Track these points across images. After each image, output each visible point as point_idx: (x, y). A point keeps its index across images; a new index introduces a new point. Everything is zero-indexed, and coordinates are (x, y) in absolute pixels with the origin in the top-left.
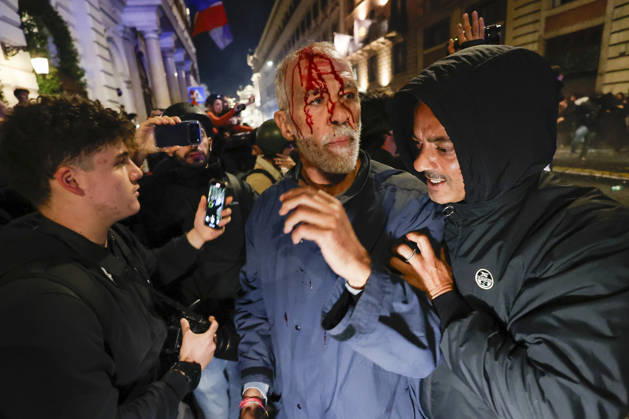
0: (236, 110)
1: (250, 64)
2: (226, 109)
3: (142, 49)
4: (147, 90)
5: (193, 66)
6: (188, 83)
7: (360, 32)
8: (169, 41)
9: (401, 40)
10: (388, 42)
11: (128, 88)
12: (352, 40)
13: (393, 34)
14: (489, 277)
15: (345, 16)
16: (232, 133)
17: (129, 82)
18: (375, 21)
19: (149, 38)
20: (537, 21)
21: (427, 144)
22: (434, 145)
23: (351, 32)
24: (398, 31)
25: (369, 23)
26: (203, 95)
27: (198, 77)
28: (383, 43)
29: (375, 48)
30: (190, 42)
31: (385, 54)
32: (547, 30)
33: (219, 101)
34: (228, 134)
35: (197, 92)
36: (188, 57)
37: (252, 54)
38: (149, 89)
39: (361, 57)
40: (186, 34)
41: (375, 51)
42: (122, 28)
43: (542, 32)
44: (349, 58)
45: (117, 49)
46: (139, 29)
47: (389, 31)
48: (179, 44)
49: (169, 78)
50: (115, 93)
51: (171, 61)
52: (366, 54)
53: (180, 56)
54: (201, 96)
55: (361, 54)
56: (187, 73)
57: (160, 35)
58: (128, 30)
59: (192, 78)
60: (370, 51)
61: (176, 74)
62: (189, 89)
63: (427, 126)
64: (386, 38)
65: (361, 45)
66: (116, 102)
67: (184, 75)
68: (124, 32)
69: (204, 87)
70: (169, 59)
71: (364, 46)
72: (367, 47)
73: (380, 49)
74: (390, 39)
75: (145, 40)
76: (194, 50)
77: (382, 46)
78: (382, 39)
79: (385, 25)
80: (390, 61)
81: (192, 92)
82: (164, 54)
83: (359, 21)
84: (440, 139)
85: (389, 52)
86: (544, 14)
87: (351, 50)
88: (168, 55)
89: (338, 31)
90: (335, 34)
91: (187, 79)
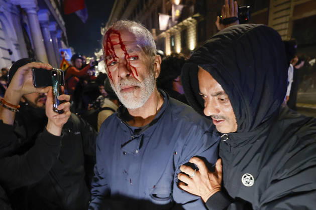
0: (91, 65)
1: (102, 34)
2: (84, 65)
3: (26, 21)
4: (31, 51)
5: (63, 34)
6: (60, 46)
7: (176, 13)
8: (45, 16)
9: (202, 19)
10: (194, 21)
11: (17, 49)
12: (171, 19)
13: (197, 15)
14: (251, 179)
15: (166, 2)
16: (89, 81)
17: (17, 45)
18: (185, 6)
19: (31, 13)
20: (288, 8)
21: (211, 98)
22: (216, 98)
23: (170, 13)
24: (200, 13)
25: (181, 7)
26: (70, 55)
27: (67, 42)
28: (191, 21)
29: (186, 25)
30: (61, 18)
31: (192, 29)
32: (294, 14)
33: (80, 60)
34: (86, 82)
35: (65, 52)
36: (59, 28)
37: (104, 27)
38: (32, 50)
39: (176, 30)
40: (57, 12)
41: (186, 27)
42: (10, 5)
43: (291, 16)
44: (169, 31)
45: (8, 21)
46: (22, 7)
47: (195, 13)
48: (52, 19)
49: (46, 43)
50: (7, 53)
51: (47, 31)
52: (180, 28)
53: (53, 27)
54: (68, 56)
55: (177, 29)
56: (59, 39)
57: (38, 12)
58: (15, 8)
59: (63, 43)
60: (183, 26)
61: (51, 40)
62: (60, 50)
63: (209, 86)
64: (193, 18)
65: (176, 22)
66: (9, 59)
67: (57, 41)
68: (12, 9)
69: (71, 49)
70: (46, 29)
71: (179, 23)
72: (181, 24)
73: (189, 25)
74: (195, 18)
75: (27, 15)
76: (63, 23)
77: (190, 23)
78: (190, 19)
79: (192, 8)
80: (195, 33)
81: (62, 53)
82: (42, 26)
83: (175, 5)
84: (220, 93)
85: (195, 27)
86: (293, 4)
87: (170, 25)
88: (44, 26)
89: (162, 13)
90: (159, 14)
91: (59, 43)
